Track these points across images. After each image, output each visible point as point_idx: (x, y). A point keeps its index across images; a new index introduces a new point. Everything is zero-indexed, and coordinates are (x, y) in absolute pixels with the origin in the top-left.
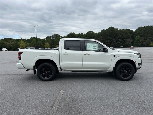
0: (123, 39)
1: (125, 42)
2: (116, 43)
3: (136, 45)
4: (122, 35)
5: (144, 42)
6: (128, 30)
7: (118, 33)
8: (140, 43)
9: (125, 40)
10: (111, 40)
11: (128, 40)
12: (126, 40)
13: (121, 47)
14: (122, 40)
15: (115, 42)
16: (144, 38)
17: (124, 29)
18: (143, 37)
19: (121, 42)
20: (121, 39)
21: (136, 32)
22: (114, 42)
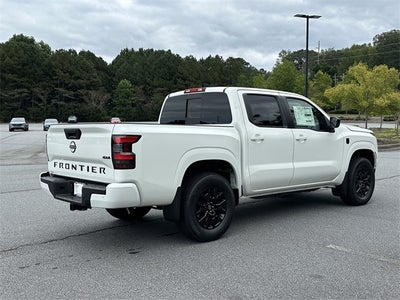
0: (74, 88)
1: (82, 101)
2: (49, 101)
3: (119, 112)
4: (71, 73)
5: (144, 103)
6: (89, 55)
7: (53, 63)
8: (133, 105)
9: (81, 91)
10: (26, 90)
11: (93, 94)
12: (87, 94)
13: (70, 119)
14: (72, 93)
15: (42, 97)
16: (143, 89)
17: (74, 52)
18: (142, 87)
19: (68, 100)
20: (68, 89)
21: (118, 67)
22: (40, 100)
